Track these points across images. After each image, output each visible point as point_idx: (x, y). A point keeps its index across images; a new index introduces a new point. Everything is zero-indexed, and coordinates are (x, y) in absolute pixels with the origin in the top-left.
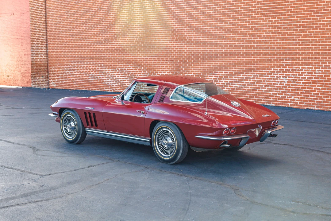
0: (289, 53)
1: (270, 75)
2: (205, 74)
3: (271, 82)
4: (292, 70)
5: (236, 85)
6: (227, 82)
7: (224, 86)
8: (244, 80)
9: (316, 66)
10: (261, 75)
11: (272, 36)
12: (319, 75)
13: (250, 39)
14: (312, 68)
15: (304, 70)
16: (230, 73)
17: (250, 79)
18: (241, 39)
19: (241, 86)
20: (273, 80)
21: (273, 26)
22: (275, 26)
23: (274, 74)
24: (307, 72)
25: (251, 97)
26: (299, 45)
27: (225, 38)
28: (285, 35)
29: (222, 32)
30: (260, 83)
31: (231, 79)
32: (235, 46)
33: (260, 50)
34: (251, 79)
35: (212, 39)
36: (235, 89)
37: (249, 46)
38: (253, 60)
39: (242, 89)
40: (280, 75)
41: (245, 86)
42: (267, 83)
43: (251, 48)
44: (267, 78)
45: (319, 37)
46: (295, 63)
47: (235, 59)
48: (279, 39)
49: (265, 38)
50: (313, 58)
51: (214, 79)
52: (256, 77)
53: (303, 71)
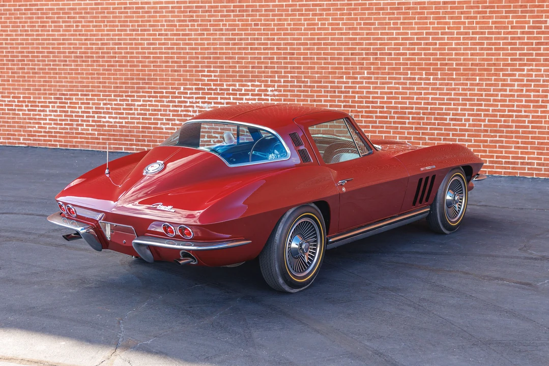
0: (214, 58)
1: (177, 100)
2: (40, 98)
3: (179, 113)
4: (221, 90)
5: (107, 119)
6: (89, 112)
7: (82, 121)
8: (124, 109)
9: (267, 81)
10: (159, 99)
11: (180, 26)
12: (274, 98)
13: (134, 30)
14: (260, 86)
15: (246, 90)
16: (93, 95)
17: (136, 107)
18: (114, 30)
19: (118, 120)
20: (183, 109)
21: (180, 7)
22: (185, 7)
23: (184, 97)
24: (250, 93)
25: (139, 141)
26: (234, 44)
27: (80, 28)
28: (206, 25)
29: (74, 18)
30: (157, 115)
31: (96, 108)
32: (102, 44)
33: (156, 53)
34: (139, 108)
35: (53, 31)
36: (104, 126)
37: (131, 44)
38: (142, 70)
39: (120, 127)
40: (197, 98)
41: (126, 120)
42: (171, 113)
43: (138, 49)
44: (171, 104)
45: (273, 29)
46: (227, 76)
47: (104, 70)
48: (193, 33)
49: (165, 30)
50: (261, 67)
51: (58, 107)
52: (150, 103)
53: (243, 92)
